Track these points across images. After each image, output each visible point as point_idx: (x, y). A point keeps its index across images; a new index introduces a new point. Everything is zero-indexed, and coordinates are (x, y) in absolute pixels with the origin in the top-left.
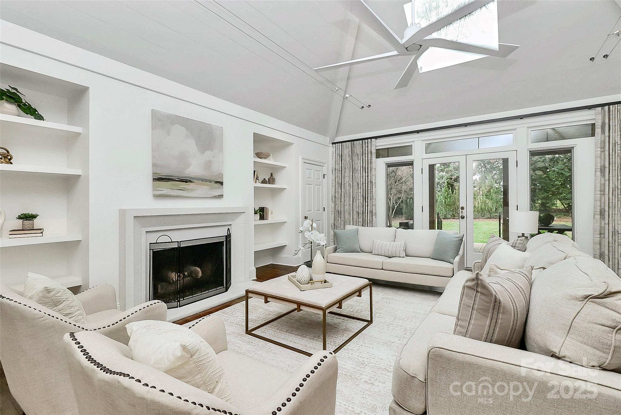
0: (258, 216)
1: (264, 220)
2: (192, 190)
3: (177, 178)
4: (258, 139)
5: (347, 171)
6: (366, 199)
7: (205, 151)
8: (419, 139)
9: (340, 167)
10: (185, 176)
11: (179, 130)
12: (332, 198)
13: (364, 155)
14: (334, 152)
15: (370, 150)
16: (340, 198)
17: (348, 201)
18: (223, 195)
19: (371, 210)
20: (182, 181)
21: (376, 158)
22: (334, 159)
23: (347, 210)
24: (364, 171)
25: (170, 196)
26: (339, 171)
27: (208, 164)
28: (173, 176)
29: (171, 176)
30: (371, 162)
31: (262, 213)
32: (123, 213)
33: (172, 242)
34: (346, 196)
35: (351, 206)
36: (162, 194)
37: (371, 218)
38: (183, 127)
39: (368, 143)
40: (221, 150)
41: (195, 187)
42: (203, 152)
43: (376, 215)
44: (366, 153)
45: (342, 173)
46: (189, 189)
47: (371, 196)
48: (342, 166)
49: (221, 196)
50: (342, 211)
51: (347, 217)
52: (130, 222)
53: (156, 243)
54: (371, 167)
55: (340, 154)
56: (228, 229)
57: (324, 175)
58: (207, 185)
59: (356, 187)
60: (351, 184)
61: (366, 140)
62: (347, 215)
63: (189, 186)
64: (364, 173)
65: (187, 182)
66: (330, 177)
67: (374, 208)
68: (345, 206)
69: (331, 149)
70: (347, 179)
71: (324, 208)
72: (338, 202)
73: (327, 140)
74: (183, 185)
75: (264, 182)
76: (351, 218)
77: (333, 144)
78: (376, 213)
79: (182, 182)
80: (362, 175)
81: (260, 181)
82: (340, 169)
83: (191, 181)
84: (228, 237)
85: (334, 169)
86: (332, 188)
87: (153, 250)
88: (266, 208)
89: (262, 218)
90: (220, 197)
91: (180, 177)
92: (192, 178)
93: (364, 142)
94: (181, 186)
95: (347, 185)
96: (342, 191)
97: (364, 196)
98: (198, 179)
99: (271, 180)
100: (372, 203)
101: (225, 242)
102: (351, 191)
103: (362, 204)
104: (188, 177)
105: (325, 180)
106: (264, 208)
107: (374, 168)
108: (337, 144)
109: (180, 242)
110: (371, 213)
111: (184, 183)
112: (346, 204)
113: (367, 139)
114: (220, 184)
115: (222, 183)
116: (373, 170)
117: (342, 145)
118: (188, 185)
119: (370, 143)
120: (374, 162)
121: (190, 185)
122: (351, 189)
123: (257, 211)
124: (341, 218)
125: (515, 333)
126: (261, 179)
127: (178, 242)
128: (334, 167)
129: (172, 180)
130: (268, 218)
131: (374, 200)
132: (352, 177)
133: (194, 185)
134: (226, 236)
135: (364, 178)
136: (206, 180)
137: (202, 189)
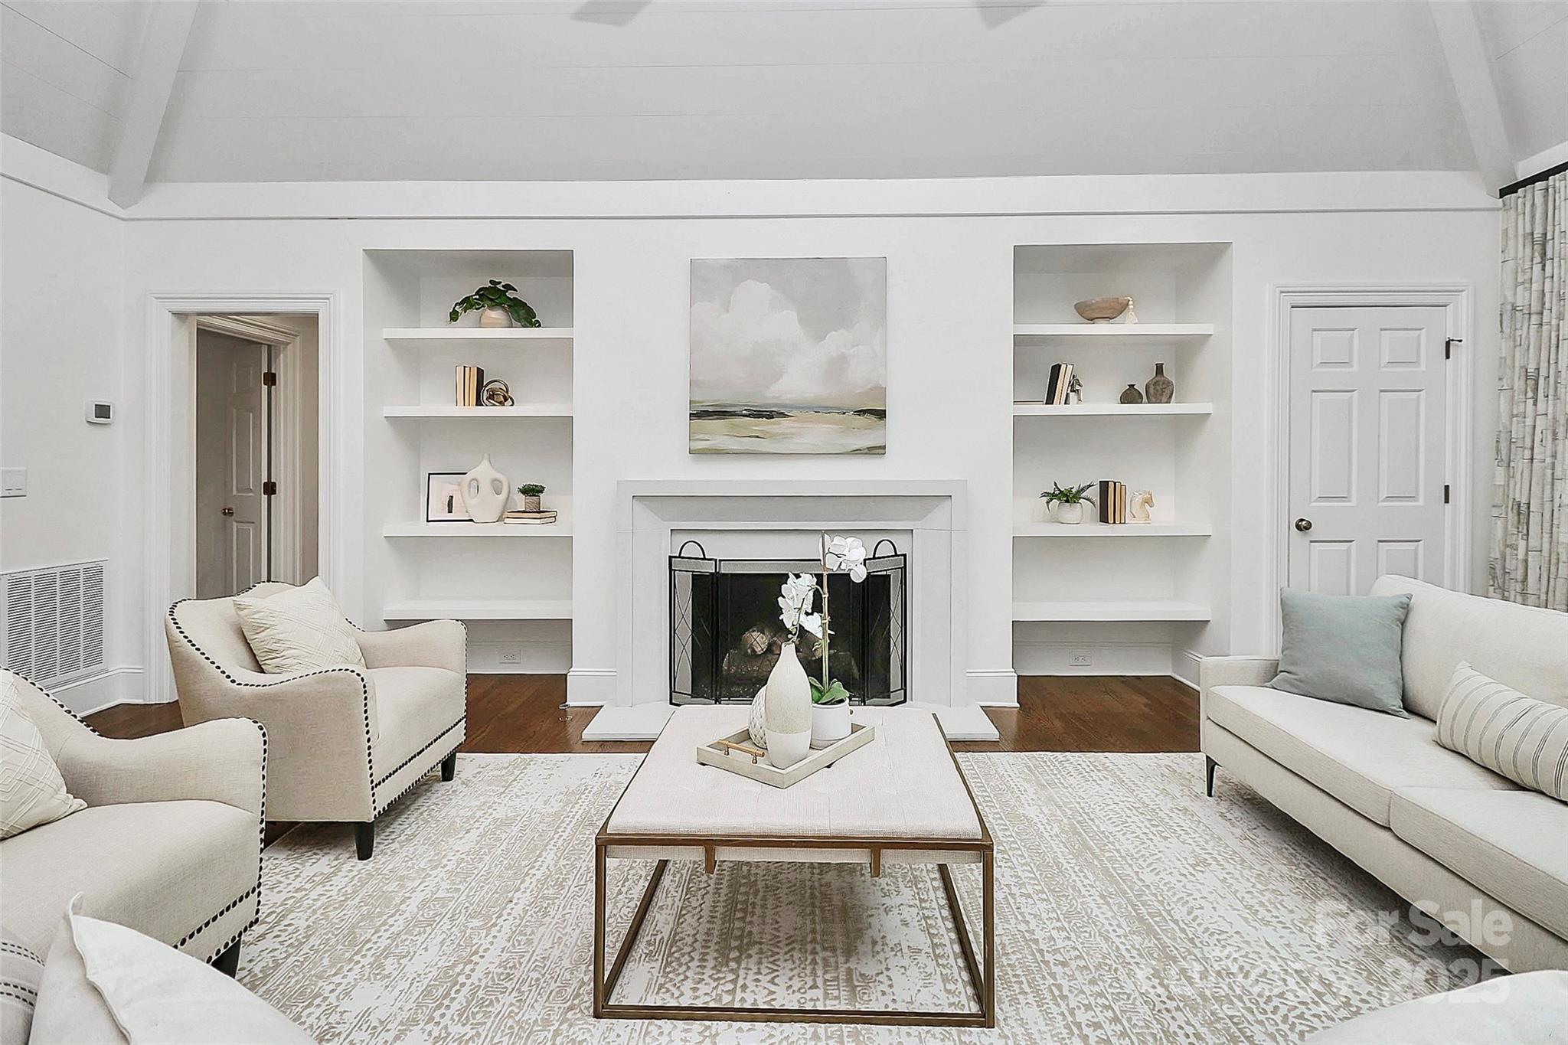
2: (786, 436)
3: (746, 410)
7: (827, 332)
9: (1536, 294)
10: (769, 402)
12: (1499, 441)
16: (1528, 444)
18: (884, 447)
20: (758, 414)
22: (1511, 265)
25: (725, 452)
28: (735, 406)
29: (732, 405)
33: (706, 559)
36: (706, 447)
42: (820, 337)
49: (878, 450)
53: (679, 557)
57: (1448, 343)
63: (777, 426)
65: (773, 418)
79: (759, 418)
83: (782, 415)
85: (1509, 307)
86: (1499, 396)
88: (1115, 483)
91: (752, 406)
92: (785, 406)
94: (756, 426)
98: (804, 407)
104: (775, 405)
106: (1108, 483)
109: (721, 560)
111: (764, 419)
114: (873, 418)
115: (881, 414)
118: (774, 424)
121: (780, 424)
127: (716, 560)
130: (1124, 517)
136: (829, 410)
137: (818, 433)
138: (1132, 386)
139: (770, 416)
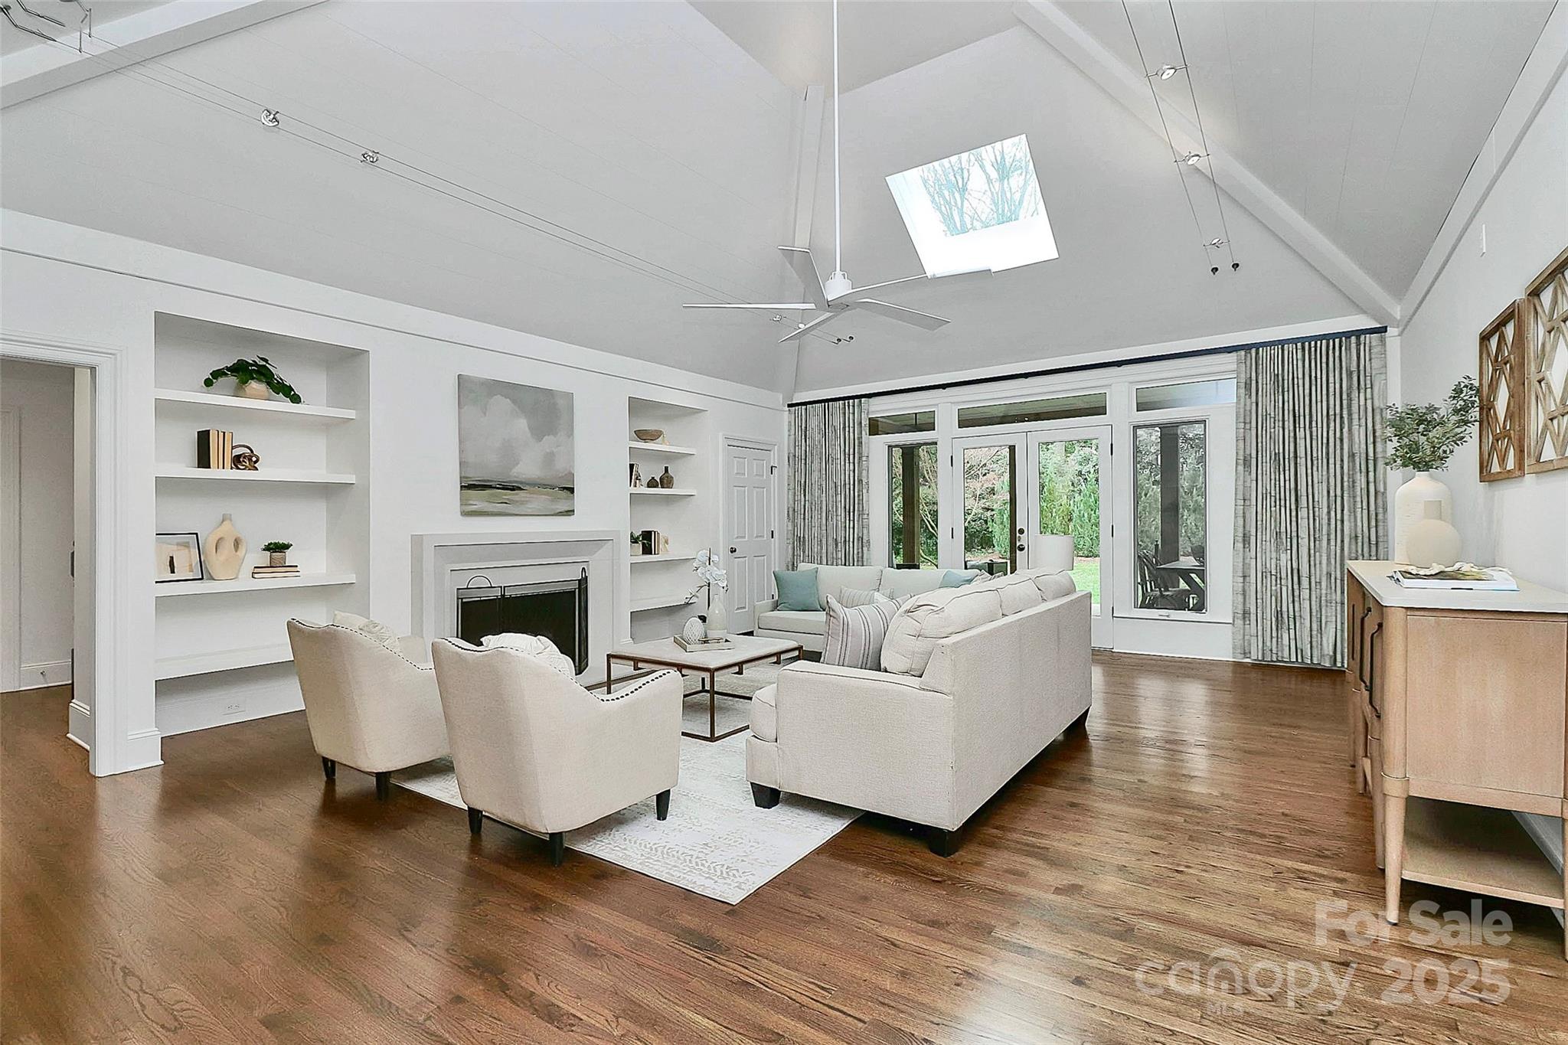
0: (639, 547)
1: (651, 554)
2: (522, 503)
3: (499, 484)
4: (637, 406)
5: (816, 462)
6: (852, 514)
7: (544, 436)
8: (946, 400)
9: (803, 452)
10: (512, 479)
11: (501, 404)
12: (788, 512)
13: (847, 429)
14: (793, 424)
15: (858, 418)
16: (802, 512)
17: (818, 519)
18: (573, 511)
19: (860, 535)
20: (505, 488)
21: (870, 435)
22: (793, 437)
23: (816, 535)
24: (847, 461)
26: (799, 460)
27: (549, 458)
28: (492, 481)
29: (489, 481)
30: (860, 443)
31: (646, 541)
32: (417, 541)
33: (492, 587)
34: (813, 509)
35: (824, 528)
36: (475, 509)
37: (860, 550)
38: (508, 400)
39: (854, 406)
40: (570, 433)
41: (526, 497)
42: (540, 439)
43: (869, 545)
44: (851, 425)
45: (806, 464)
46: (517, 502)
47: (861, 509)
48: (806, 451)
50: (807, 539)
51: (816, 550)
52: (429, 554)
53: (467, 588)
54: (859, 453)
55: (803, 427)
56: (584, 568)
57: (772, 467)
58: (547, 494)
59: (832, 492)
60: (824, 486)
61: (851, 401)
62: (816, 546)
63: (518, 496)
64: (847, 465)
65: (515, 490)
66: (784, 470)
67: (865, 531)
68: (813, 529)
69: (786, 416)
70: (816, 475)
71: (772, 532)
72: (799, 521)
73: (779, 399)
74: (508, 495)
75: (652, 484)
76: (824, 551)
77: (790, 406)
78: (868, 541)
79: (506, 490)
80: (843, 468)
81: (645, 482)
82: (803, 457)
83: (521, 487)
84: (583, 582)
85: (791, 455)
86: (788, 492)
87: (462, 599)
88: (655, 532)
89: (647, 550)
90: (569, 513)
91: (502, 482)
92: (522, 483)
93: (847, 404)
94: (505, 495)
95: (816, 487)
96: (807, 499)
97: (847, 508)
98: (533, 484)
99: (666, 481)
100: (862, 522)
101: (577, 590)
102: (824, 499)
103: (843, 525)
104: (517, 482)
105: (774, 476)
106: (651, 532)
107: (865, 454)
108: (797, 408)
109: (505, 587)
110: (860, 541)
111: (509, 491)
112: (813, 525)
113: (853, 397)
114: (569, 492)
115: (571, 490)
116: (864, 459)
117: (806, 409)
118: (517, 494)
119: (858, 406)
120: (865, 443)
121: (519, 494)
122: (824, 495)
123: (638, 538)
124: (804, 552)
125: (869, 659)
126: (645, 479)
127: (501, 587)
128: (793, 451)
129: (491, 487)
130: (658, 550)
131: (865, 516)
132: (824, 472)
133: (525, 495)
134: (580, 581)
135: (847, 473)
136: (545, 486)
137: (539, 500)
138: (653, 478)
139: (513, 489)
